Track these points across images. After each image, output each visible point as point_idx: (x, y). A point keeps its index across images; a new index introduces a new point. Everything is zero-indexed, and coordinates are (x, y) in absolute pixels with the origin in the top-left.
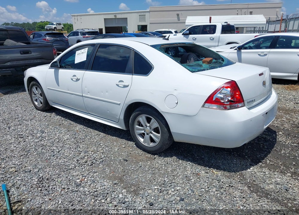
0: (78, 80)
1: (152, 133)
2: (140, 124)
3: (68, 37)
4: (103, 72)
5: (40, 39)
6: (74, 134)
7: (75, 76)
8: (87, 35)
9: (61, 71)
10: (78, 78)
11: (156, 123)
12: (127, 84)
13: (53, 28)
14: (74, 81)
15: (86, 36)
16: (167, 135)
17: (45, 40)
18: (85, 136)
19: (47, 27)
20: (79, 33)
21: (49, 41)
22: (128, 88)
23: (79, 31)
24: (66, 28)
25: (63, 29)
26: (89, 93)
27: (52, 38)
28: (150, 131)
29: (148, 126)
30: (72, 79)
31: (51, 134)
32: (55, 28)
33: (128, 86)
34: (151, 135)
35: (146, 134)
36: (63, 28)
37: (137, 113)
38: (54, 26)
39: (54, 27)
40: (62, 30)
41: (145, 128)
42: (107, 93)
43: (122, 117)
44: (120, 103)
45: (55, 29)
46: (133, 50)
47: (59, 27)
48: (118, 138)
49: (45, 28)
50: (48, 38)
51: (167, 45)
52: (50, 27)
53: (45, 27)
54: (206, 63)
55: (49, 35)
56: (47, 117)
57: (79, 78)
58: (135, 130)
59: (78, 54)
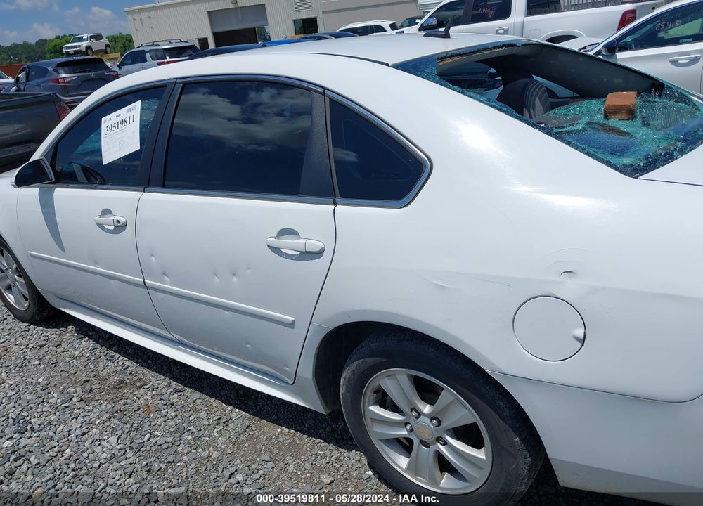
0: (120, 227)
1: (445, 443)
2: (384, 400)
3: (120, 68)
4: (206, 192)
5: (44, 82)
6: (135, 425)
7: (107, 212)
8: (167, 58)
9: (63, 195)
10: (118, 221)
11: (467, 408)
12: (315, 245)
13: (84, 50)
14: (109, 231)
15: (165, 60)
16: (523, 462)
17: (57, 81)
18: (176, 431)
19: (67, 48)
20: (148, 55)
21: (67, 82)
22: (321, 264)
23: (146, 49)
24: (120, 45)
25: (108, 49)
26: (164, 274)
27: (76, 76)
28: (437, 435)
29: (425, 415)
30: (101, 226)
31: (51, 434)
32: (88, 48)
33: (319, 254)
34: (442, 448)
35: (416, 442)
36: (107, 46)
37: (370, 361)
38: (84, 44)
39: (84, 46)
40: (106, 53)
41: (412, 420)
42: (235, 279)
43: (307, 371)
44: (293, 322)
45: (90, 52)
46: (324, 94)
47: (99, 45)
48: (298, 434)
49: (65, 50)
50: (64, 76)
51: (456, 59)
52: (76, 47)
53: (62, 48)
54: (619, 116)
55: (65, 68)
56: (45, 348)
57: (122, 220)
58: (368, 423)
59: (109, 128)
